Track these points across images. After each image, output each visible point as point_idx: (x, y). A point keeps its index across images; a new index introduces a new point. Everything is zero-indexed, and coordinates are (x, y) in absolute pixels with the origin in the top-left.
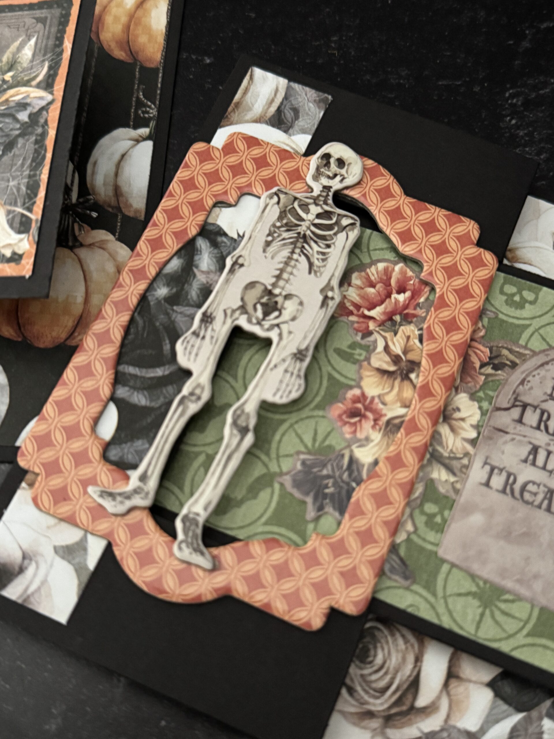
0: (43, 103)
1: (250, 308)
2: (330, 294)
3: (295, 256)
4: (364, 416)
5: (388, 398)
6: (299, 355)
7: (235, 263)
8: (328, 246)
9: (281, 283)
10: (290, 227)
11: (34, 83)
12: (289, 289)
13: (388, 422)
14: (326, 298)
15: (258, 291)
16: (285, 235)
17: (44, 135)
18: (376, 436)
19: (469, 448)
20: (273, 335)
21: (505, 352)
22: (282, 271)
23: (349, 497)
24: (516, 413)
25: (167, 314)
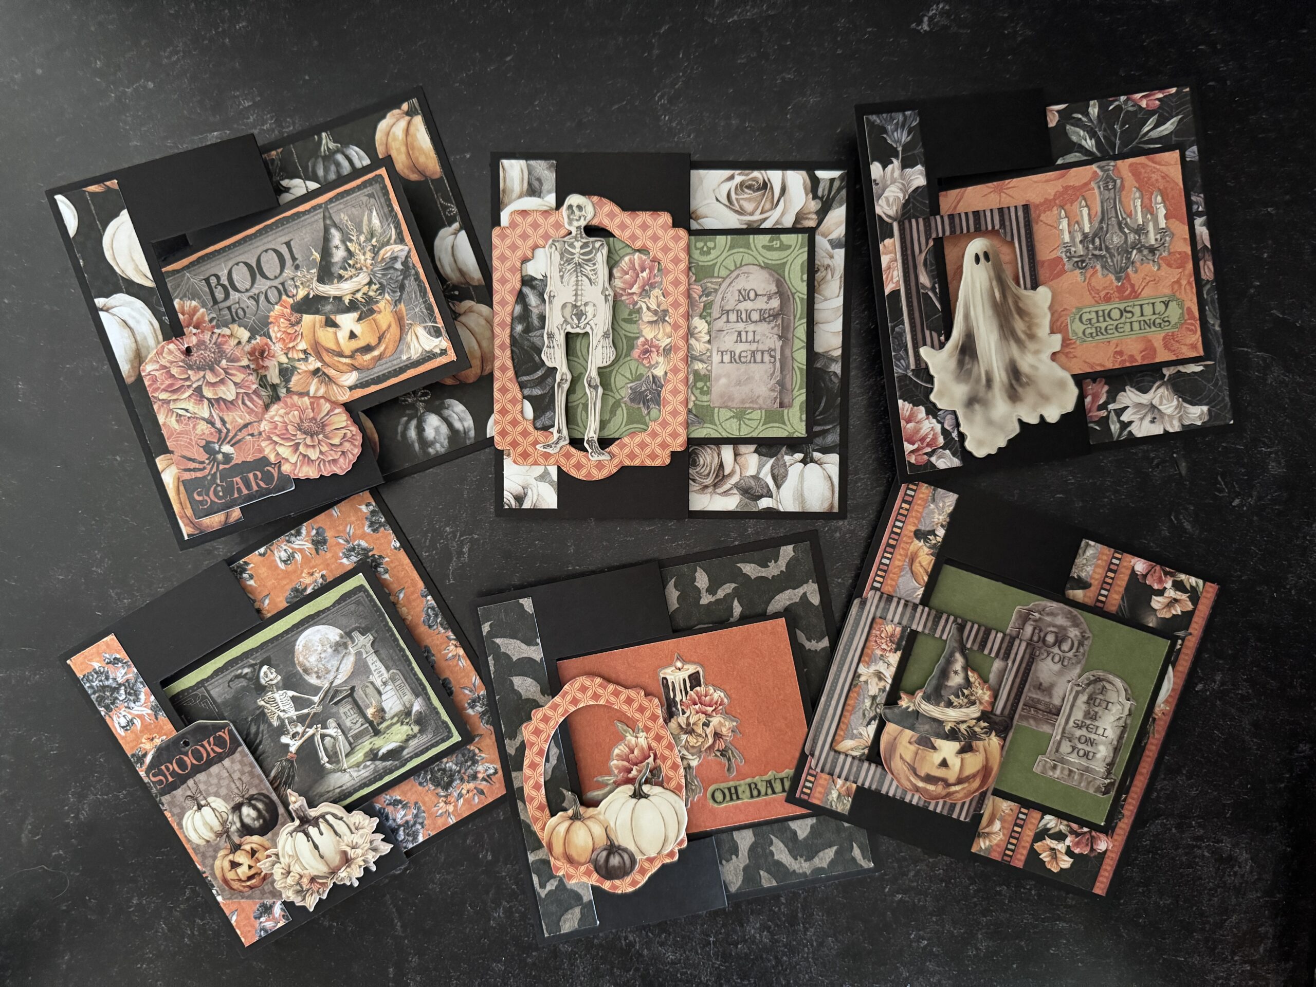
0: (405, 253)
1: (569, 320)
2: (607, 293)
3: (580, 278)
4: (651, 351)
5: (660, 336)
6: (606, 335)
7: (550, 297)
8: (594, 264)
9: (579, 298)
10: (569, 261)
11: (392, 241)
12: (585, 300)
13: (664, 349)
14: (606, 296)
15: (569, 308)
16: (569, 267)
17: (417, 273)
18: (661, 359)
19: (708, 346)
20: (588, 329)
21: (709, 285)
22: (576, 290)
23: (659, 396)
24: (724, 318)
25: (528, 340)
